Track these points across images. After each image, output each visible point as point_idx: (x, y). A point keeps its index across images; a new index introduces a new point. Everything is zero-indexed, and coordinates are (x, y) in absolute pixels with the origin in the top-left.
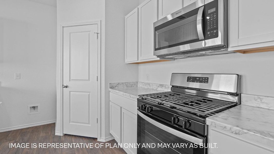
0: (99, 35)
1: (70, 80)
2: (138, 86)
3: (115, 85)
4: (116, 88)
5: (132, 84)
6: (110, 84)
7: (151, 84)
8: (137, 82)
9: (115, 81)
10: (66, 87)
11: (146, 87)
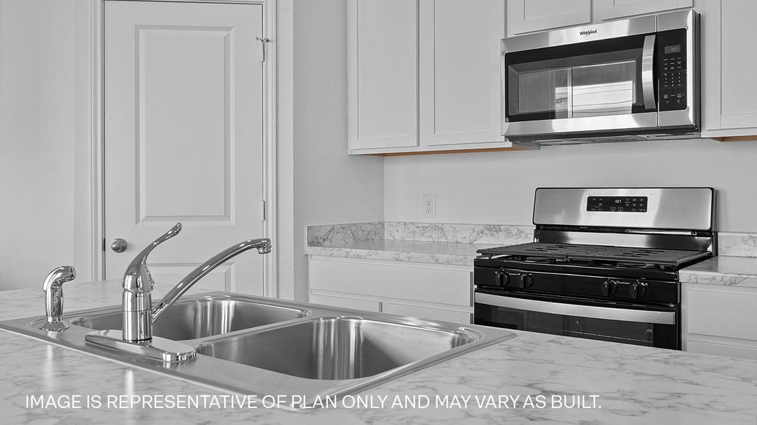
0: (271, 46)
3: (322, 233)
4: (326, 244)
5: (369, 232)
6: (308, 230)
7: (447, 228)
8: (383, 224)
9: (323, 220)
11: (423, 239)
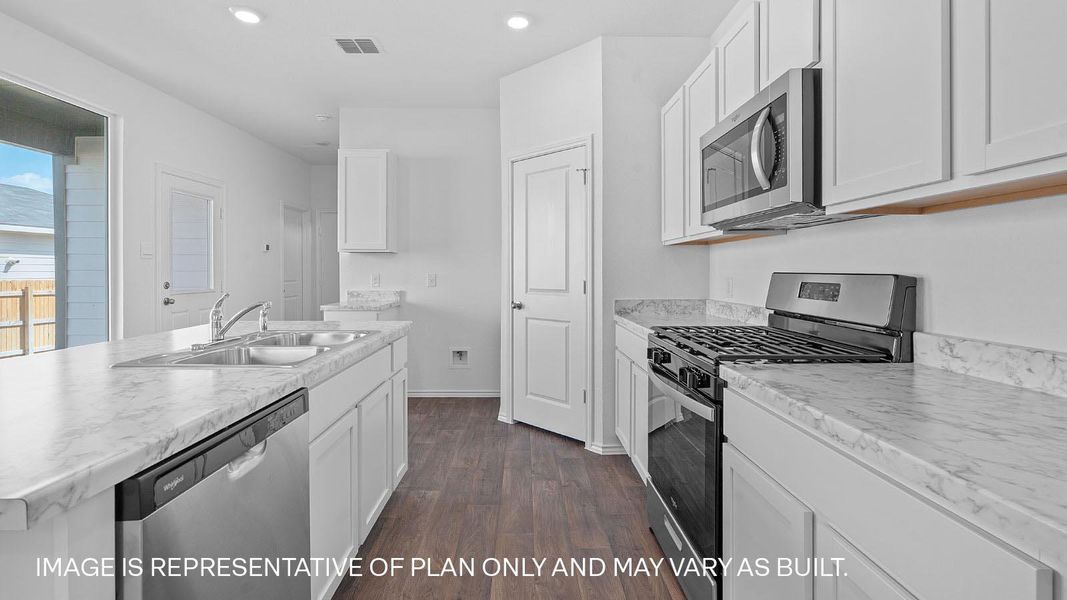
0: (589, 174)
1: (527, 291)
2: (708, 313)
3: (630, 306)
4: (635, 314)
5: (686, 307)
6: (616, 301)
8: (704, 302)
9: (631, 296)
10: (520, 307)
